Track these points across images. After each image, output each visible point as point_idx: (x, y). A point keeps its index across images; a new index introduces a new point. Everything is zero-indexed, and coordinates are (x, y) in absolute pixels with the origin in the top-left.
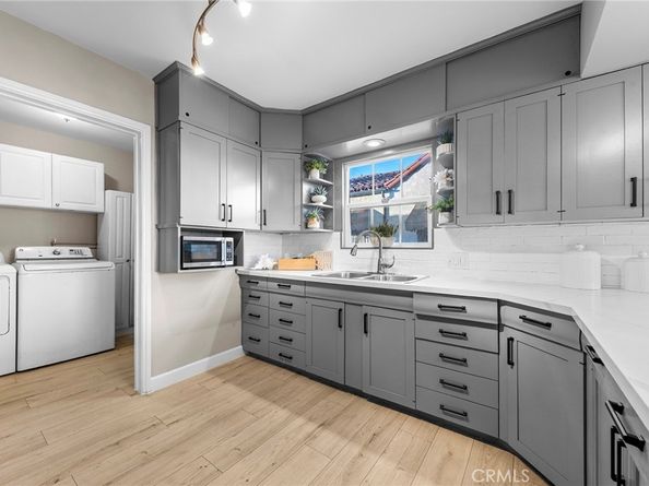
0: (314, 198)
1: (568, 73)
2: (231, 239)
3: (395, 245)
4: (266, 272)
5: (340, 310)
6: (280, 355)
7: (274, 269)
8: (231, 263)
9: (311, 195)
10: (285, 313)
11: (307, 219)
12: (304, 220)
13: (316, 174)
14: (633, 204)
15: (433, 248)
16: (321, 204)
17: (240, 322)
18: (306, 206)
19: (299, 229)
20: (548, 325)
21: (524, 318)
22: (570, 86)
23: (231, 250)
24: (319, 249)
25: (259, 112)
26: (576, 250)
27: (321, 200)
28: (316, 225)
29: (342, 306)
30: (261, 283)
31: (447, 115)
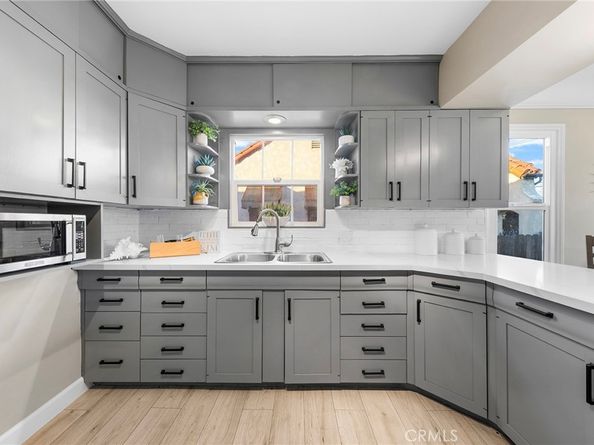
0: (199, 169)
1: (432, 102)
2: (82, 218)
3: (288, 224)
4: (130, 262)
5: (257, 300)
6: (163, 372)
7: (139, 257)
8: (83, 255)
9: (196, 165)
10: (172, 315)
11: (192, 193)
12: (189, 195)
13: (203, 140)
14: (465, 199)
15: (324, 227)
16: (208, 176)
17: (79, 344)
18: (191, 178)
19: (183, 204)
20: (458, 288)
21: (434, 284)
22: (435, 112)
23: (83, 235)
24: (198, 229)
25: (124, 36)
26: (424, 228)
27: (208, 171)
28: (203, 200)
29: (259, 294)
30: (125, 280)
31: (352, 110)
